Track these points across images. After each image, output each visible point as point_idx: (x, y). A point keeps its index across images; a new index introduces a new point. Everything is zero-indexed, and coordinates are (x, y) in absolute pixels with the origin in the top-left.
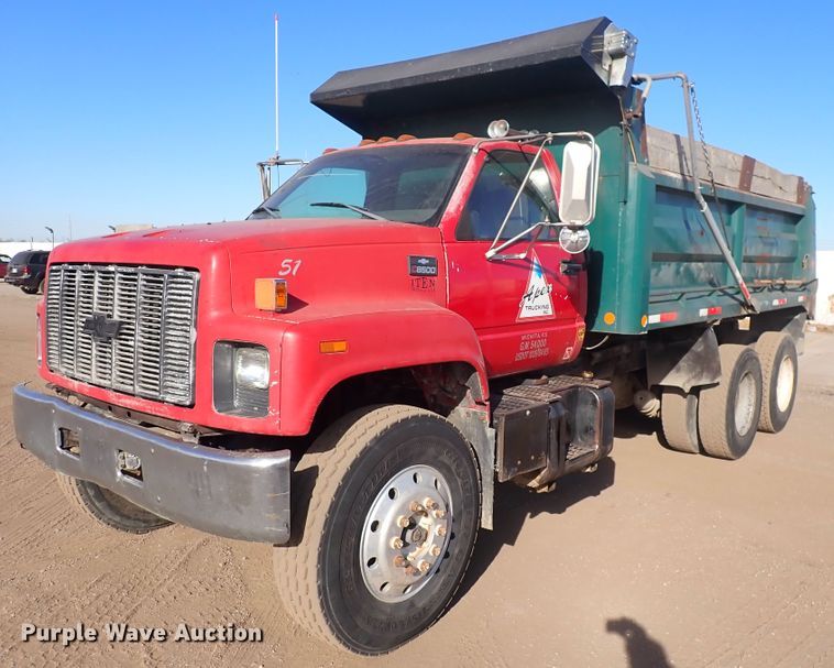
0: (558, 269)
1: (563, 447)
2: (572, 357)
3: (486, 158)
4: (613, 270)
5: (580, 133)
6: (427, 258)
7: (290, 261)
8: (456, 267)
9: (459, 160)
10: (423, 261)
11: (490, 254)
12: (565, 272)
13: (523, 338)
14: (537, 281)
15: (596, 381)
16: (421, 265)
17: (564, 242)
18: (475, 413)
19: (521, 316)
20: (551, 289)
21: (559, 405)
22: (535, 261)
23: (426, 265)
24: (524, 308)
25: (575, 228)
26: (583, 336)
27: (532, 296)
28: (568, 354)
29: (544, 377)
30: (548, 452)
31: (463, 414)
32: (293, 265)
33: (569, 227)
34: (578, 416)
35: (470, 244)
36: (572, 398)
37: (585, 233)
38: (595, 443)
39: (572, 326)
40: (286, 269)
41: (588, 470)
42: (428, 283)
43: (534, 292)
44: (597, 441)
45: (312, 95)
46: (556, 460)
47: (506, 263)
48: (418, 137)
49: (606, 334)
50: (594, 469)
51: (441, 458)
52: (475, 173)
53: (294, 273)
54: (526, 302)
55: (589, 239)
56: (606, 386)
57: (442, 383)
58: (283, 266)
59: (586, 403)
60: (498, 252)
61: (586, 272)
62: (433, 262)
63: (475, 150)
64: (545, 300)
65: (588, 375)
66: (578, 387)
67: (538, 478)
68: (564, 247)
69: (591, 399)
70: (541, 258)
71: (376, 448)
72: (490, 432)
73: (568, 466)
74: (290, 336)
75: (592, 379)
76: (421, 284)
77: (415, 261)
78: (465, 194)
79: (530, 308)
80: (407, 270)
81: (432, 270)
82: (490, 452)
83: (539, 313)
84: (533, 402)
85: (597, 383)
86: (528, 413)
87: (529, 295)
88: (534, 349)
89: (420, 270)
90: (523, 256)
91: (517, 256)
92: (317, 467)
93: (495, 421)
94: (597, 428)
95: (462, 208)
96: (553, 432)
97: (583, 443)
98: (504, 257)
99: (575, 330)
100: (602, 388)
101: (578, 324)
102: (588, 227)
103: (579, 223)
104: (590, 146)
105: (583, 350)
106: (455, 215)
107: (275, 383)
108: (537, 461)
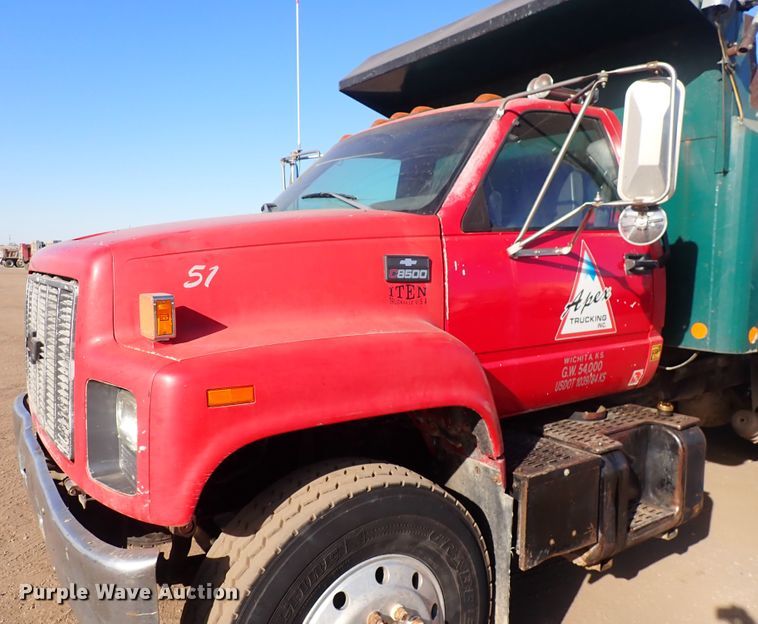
0: (622, 268)
1: (623, 515)
2: (642, 381)
3: (515, 121)
4: (707, 265)
5: (651, 65)
6: (413, 258)
7: (202, 267)
8: (460, 268)
9: (477, 127)
10: (408, 262)
11: (514, 249)
12: (632, 270)
13: (566, 361)
14: (588, 285)
15: (677, 417)
16: (404, 267)
17: (626, 229)
18: (486, 470)
19: (563, 332)
20: (609, 294)
21: (618, 455)
22: (586, 257)
23: (413, 267)
24: (568, 321)
25: (642, 209)
26: (658, 355)
27: (581, 305)
28: (636, 378)
29: (601, 409)
30: (599, 524)
31: (471, 469)
32: (205, 273)
33: (635, 208)
34: (649, 463)
35: (486, 237)
36: (639, 440)
37: (662, 215)
38: (674, 503)
39: (642, 342)
40: (197, 278)
41: (665, 537)
42: (415, 292)
43: (584, 298)
44: (677, 501)
45: (341, 83)
46: (612, 533)
47: (542, 261)
48: (436, 108)
49: (695, 351)
50: (673, 535)
51: (422, 544)
52: (497, 142)
53: (207, 285)
54: (570, 313)
55: (665, 224)
56: (693, 425)
57: (443, 425)
58: (191, 274)
59: (662, 447)
60: (526, 247)
61: (664, 269)
62: (423, 263)
63: (500, 112)
64: (602, 309)
65: (664, 408)
66: (649, 424)
67: (586, 555)
68: (626, 237)
69: (667, 442)
70: (595, 253)
71: (309, 538)
72: (507, 501)
73: (632, 539)
74: (169, 380)
75: (671, 414)
76: (405, 294)
77: (395, 263)
78: (481, 171)
79: (577, 320)
80: (383, 275)
81: (422, 274)
82: (505, 527)
83: (592, 327)
84: (578, 452)
85: (680, 420)
86: (567, 472)
87: (576, 304)
88: (583, 374)
89: (402, 274)
90: (566, 250)
91: (557, 251)
92: (228, 558)
93: (515, 485)
94: (677, 481)
95: (474, 188)
96: (608, 495)
97: (657, 501)
98: (536, 252)
99: (647, 347)
100: (686, 428)
101: (651, 339)
102: (665, 206)
103: (648, 200)
104: (669, 83)
105: (660, 371)
106: (463, 198)
107: (142, 448)
108: (582, 536)
